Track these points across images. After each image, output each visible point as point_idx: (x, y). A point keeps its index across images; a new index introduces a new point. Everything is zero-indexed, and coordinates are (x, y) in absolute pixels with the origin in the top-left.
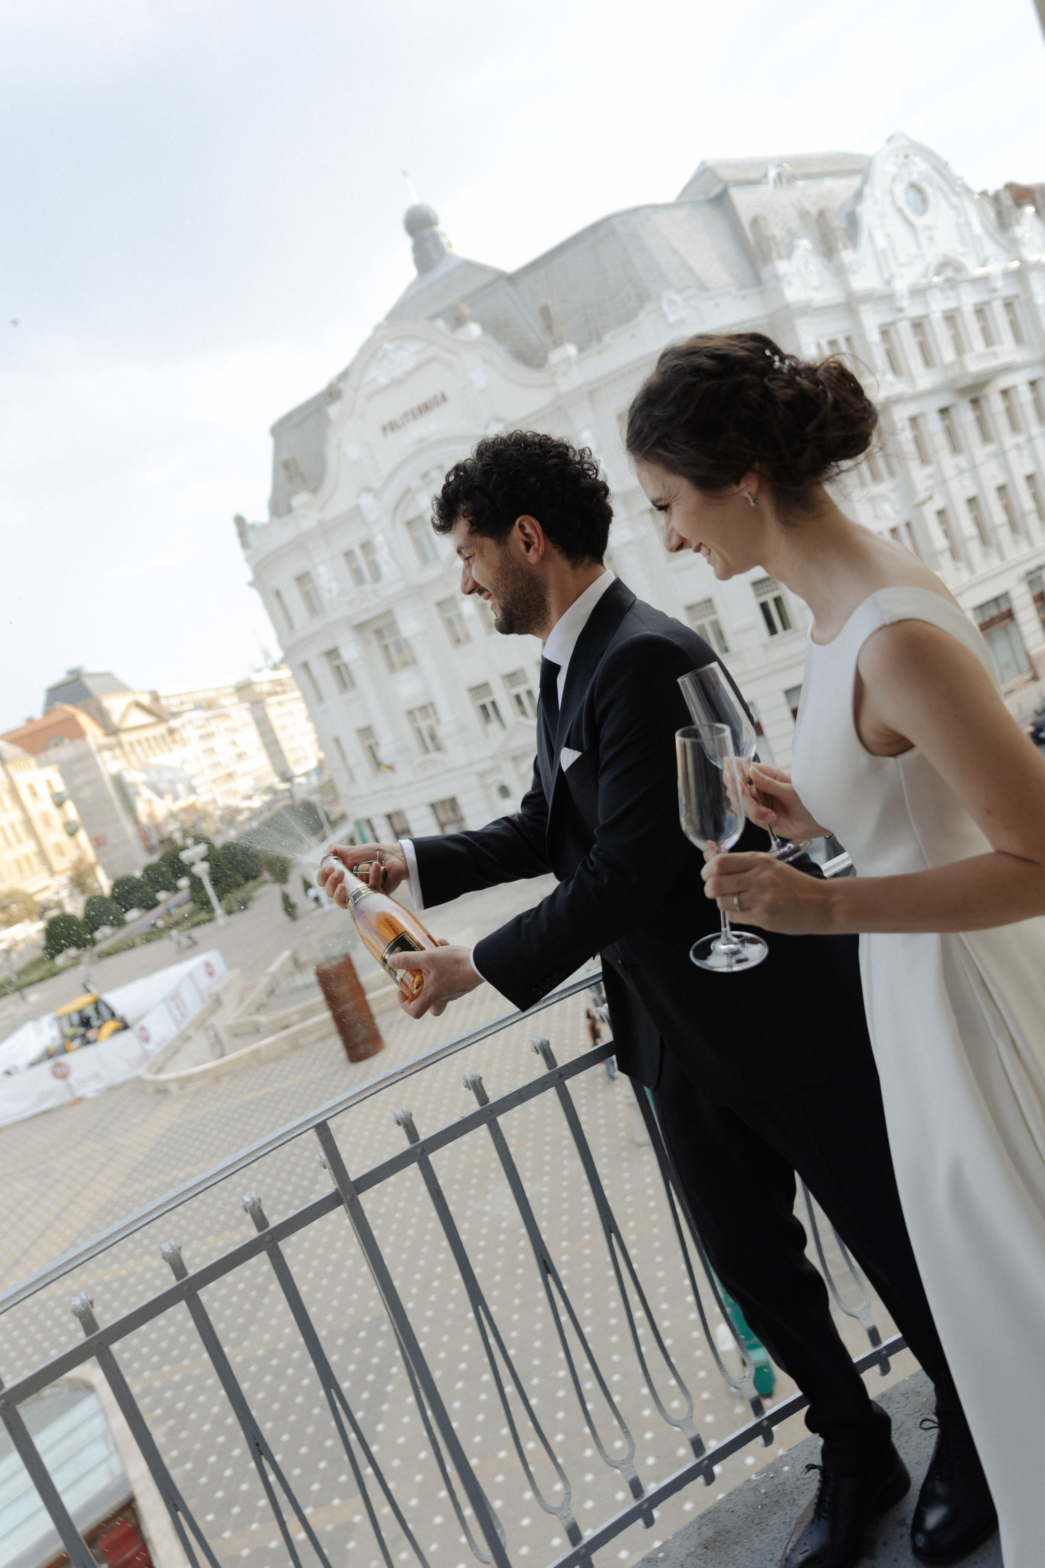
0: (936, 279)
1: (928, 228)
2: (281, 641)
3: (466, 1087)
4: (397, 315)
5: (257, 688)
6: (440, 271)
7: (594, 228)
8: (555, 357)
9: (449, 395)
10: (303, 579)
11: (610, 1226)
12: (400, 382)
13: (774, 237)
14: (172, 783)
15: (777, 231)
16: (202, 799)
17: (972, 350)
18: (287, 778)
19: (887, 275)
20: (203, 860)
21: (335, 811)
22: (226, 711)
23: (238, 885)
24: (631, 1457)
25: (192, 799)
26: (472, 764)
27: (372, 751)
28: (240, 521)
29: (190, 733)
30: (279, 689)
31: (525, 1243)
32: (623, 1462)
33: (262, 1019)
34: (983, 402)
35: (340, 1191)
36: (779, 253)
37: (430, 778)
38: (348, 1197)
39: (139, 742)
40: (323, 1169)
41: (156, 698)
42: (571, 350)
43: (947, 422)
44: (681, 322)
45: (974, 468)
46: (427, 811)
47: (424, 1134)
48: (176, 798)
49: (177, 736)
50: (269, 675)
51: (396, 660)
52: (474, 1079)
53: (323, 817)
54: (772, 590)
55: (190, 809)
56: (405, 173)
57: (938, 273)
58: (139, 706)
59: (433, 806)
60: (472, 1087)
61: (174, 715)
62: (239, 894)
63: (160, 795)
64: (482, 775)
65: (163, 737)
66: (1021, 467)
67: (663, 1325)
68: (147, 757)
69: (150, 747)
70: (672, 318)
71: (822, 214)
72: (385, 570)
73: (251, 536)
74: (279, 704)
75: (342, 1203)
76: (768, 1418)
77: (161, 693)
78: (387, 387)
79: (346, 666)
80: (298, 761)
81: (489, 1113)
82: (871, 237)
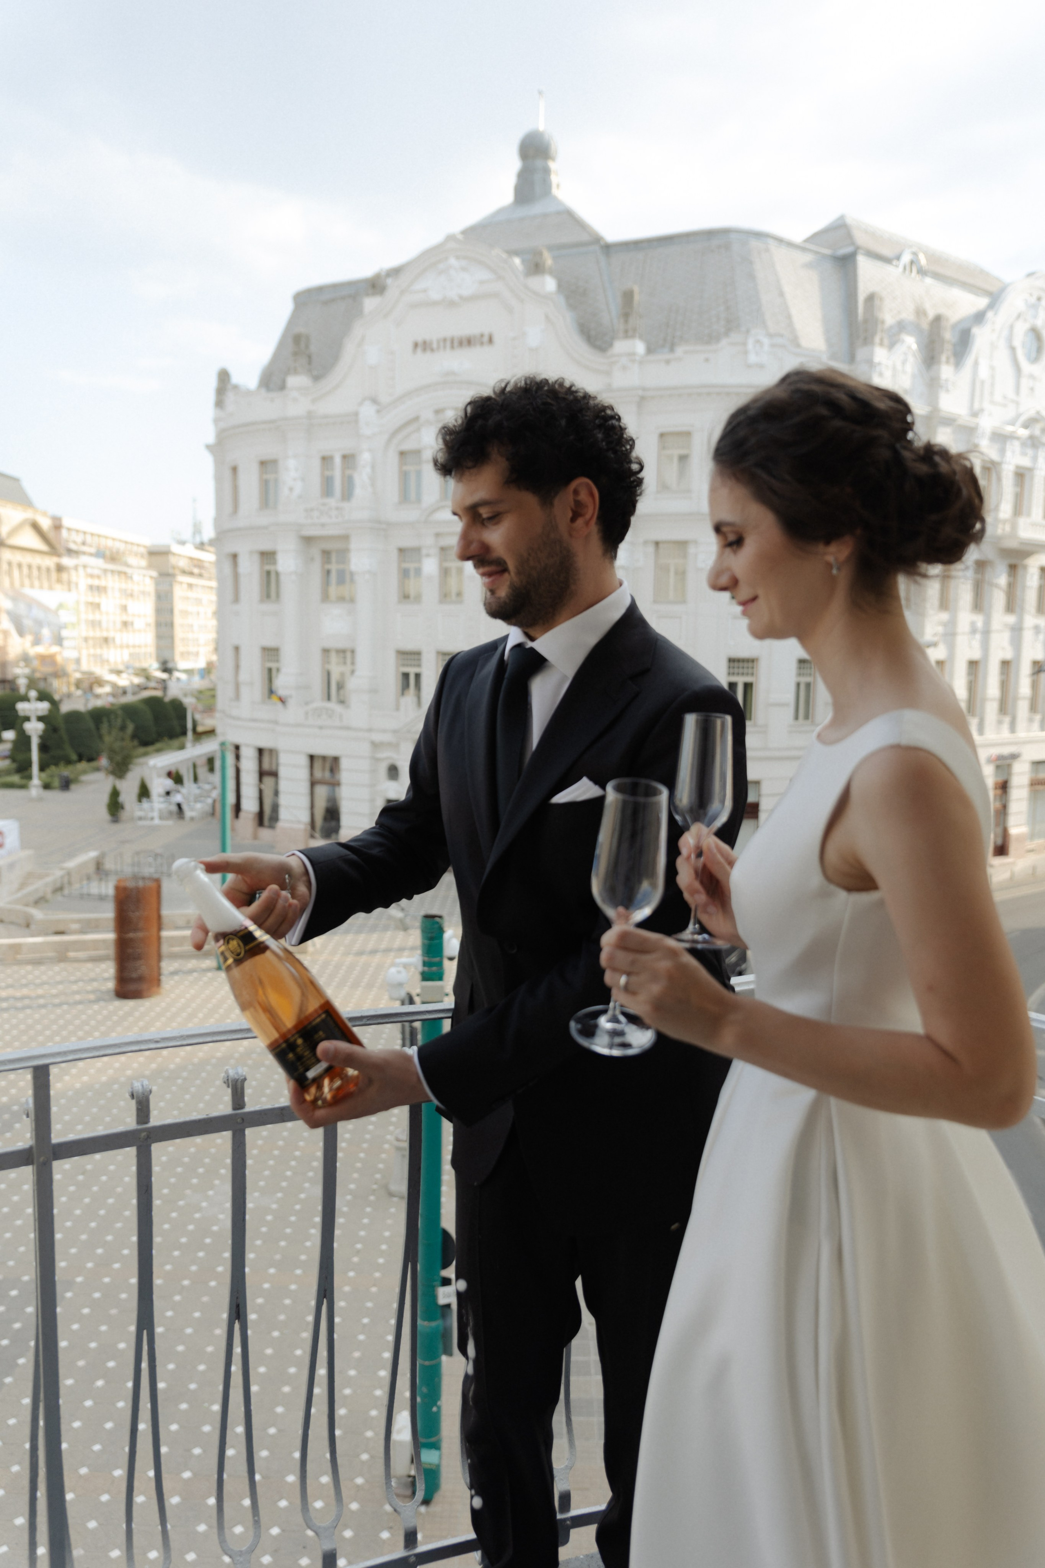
0: (1023, 433)
1: (1032, 377)
2: (217, 521)
3: (225, 1082)
4: (474, 233)
5: (173, 560)
6: (537, 209)
7: (710, 234)
8: (620, 346)
9: (496, 339)
10: (267, 465)
11: (325, 1291)
12: (451, 304)
13: (883, 322)
14: (39, 624)
15: (889, 318)
16: (66, 654)
17: (1029, 514)
18: (166, 669)
19: (976, 406)
20: (40, 719)
21: (205, 723)
22: (129, 571)
23: (69, 762)
24: (251, 1550)
25: (55, 649)
26: (370, 730)
27: (270, 675)
28: (224, 377)
29: (82, 580)
30: (196, 571)
31: (224, 1269)
32: (241, 1553)
33: (37, 914)
34: (1020, 572)
35: (34, 1150)
36: (882, 340)
37: (321, 728)
38: (42, 1159)
39: (20, 566)
40: (25, 1117)
41: (57, 526)
42: (640, 347)
43: (979, 576)
44: (761, 366)
45: (986, 632)
46: (304, 761)
47: (156, 1119)
48: (37, 641)
49: (65, 576)
50: (189, 550)
51: (333, 590)
52: (237, 1078)
53: (189, 725)
54: (747, 674)
55: (44, 659)
56: (540, 93)
57: (1026, 426)
58: (36, 527)
59: (312, 758)
60: (232, 1085)
61: (70, 552)
62: (66, 771)
63: (21, 633)
64: (375, 745)
65: (48, 570)
66: (1032, 652)
67: (344, 1391)
68: (22, 585)
69: (30, 576)
70: (753, 358)
71: (938, 319)
72: (358, 491)
73: (230, 397)
74: (190, 586)
75: (32, 1163)
76: (419, 1556)
77: (66, 522)
78: (435, 303)
79: (277, 574)
80: (185, 655)
81: (239, 1120)
82: (976, 363)
